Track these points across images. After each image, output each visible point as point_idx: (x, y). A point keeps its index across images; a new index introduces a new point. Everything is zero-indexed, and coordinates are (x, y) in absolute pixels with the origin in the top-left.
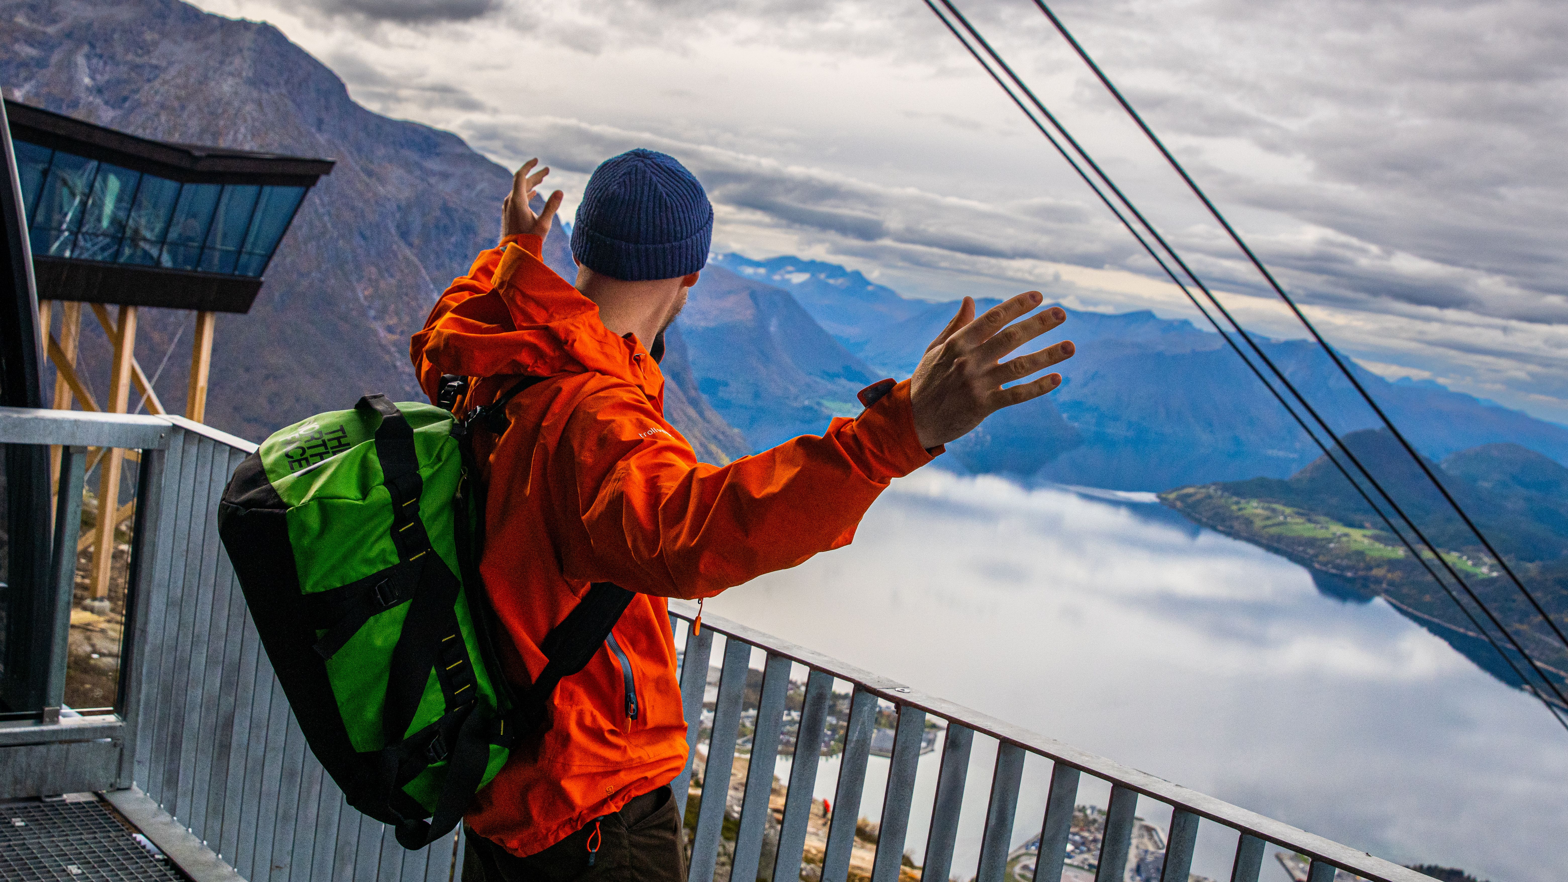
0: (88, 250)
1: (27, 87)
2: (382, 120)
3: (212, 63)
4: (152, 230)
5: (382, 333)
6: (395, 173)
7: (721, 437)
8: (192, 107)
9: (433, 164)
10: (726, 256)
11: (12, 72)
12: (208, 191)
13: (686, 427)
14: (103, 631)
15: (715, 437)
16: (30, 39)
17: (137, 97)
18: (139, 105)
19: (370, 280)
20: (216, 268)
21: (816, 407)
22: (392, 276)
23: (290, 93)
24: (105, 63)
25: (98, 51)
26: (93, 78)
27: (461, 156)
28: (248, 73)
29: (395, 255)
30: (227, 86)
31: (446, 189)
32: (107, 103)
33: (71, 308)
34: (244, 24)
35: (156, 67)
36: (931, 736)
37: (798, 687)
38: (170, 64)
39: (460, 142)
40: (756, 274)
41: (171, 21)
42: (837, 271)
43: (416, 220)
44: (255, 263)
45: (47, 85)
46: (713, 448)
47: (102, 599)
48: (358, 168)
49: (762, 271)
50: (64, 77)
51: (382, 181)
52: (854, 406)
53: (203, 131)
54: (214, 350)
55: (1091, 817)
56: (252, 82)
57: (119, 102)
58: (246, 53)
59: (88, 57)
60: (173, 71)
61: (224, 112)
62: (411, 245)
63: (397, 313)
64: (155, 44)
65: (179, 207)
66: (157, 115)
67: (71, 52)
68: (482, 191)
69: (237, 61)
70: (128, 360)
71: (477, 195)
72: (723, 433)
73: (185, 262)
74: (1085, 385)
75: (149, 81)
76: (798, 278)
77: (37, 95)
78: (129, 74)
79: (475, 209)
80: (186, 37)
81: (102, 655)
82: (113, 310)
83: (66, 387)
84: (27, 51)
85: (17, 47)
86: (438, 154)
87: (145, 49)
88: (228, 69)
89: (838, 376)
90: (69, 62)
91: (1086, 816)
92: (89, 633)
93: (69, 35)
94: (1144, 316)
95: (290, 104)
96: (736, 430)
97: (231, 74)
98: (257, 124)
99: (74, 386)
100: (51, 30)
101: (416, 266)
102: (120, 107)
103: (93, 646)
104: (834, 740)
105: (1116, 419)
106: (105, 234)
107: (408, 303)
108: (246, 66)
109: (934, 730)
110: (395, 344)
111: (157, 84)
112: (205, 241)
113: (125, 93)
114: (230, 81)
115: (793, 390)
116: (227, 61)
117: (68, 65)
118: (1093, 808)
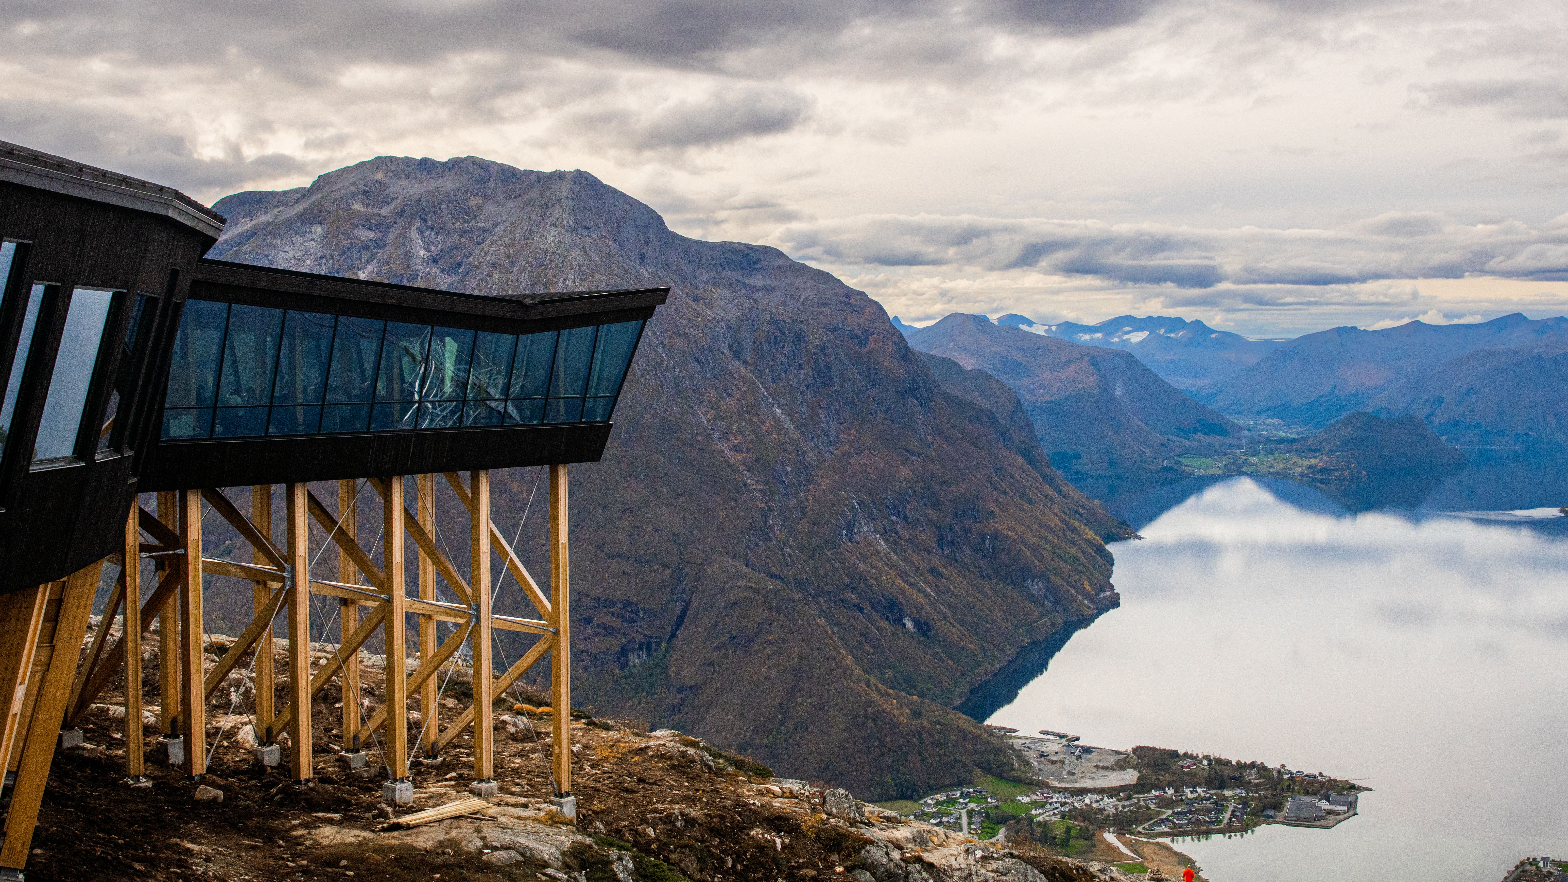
0: (438, 415)
1: (370, 268)
2: (701, 245)
3: (533, 217)
4: (496, 386)
5: (729, 453)
6: (720, 294)
7: (1081, 510)
8: (521, 262)
9: (756, 281)
10: (1058, 326)
11: (355, 256)
12: (543, 340)
13: (1045, 506)
14: (493, 818)
15: (1076, 512)
16: (367, 223)
17: (469, 261)
18: (473, 267)
19: (710, 402)
20: (562, 419)
21: (1176, 467)
22: (730, 396)
23: (610, 234)
24: (437, 234)
25: (429, 224)
26: (428, 251)
27: (782, 267)
28: (569, 221)
29: (731, 375)
30: (550, 237)
31: (771, 301)
32: (442, 271)
33: (424, 480)
34: (559, 175)
35: (484, 230)
36: (1351, 799)
37: (1201, 762)
38: (496, 224)
39: (780, 254)
40: (1092, 339)
41: (491, 185)
42: (1176, 323)
43: (747, 338)
44: (600, 406)
45: (388, 263)
46: (1075, 523)
47: (488, 780)
48: (684, 295)
49: (1099, 335)
50: (401, 253)
51: (708, 304)
52: (1215, 460)
53: (534, 284)
54: (571, 493)
55: (1545, 870)
56: (574, 229)
57: (453, 269)
58: (564, 202)
59: (421, 231)
60: (499, 231)
61: (552, 262)
62: (745, 363)
63: (741, 432)
64: (480, 207)
65: (516, 362)
66: (490, 275)
67: (406, 228)
68: (807, 299)
69: (557, 211)
70: (486, 524)
71: (803, 304)
72: (1083, 507)
73: (532, 417)
74: (1460, 403)
75: (478, 244)
76: (1137, 337)
77: (379, 274)
78: (459, 240)
79: (802, 318)
80: (507, 198)
81: (494, 849)
82: (465, 475)
83: (429, 562)
84: (367, 235)
85: (356, 232)
86: (759, 270)
87: (472, 214)
88: (549, 221)
89: (1194, 431)
90: (405, 238)
91: (1538, 868)
92: (478, 823)
93: (401, 214)
94: (1515, 320)
95: (612, 244)
96: (1096, 502)
97: (554, 225)
98: (584, 268)
99: (436, 561)
100: (384, 211)
101: (753, 383)
102: (456, 273)
103: (483, 839)
104: (1245, 813)
105: (1502, 433)
106: (449, 400)
107: (750, 420)
108: (566, 215)
109: (1354, 792)
110: (743, 463)
111: (486, 246)
112: (548, 394)
113: (458, 259)
114: (553, 231)
115: (1149, 453)
116: (548, 214)
117: (404, 241)
118: (1546, 860)
